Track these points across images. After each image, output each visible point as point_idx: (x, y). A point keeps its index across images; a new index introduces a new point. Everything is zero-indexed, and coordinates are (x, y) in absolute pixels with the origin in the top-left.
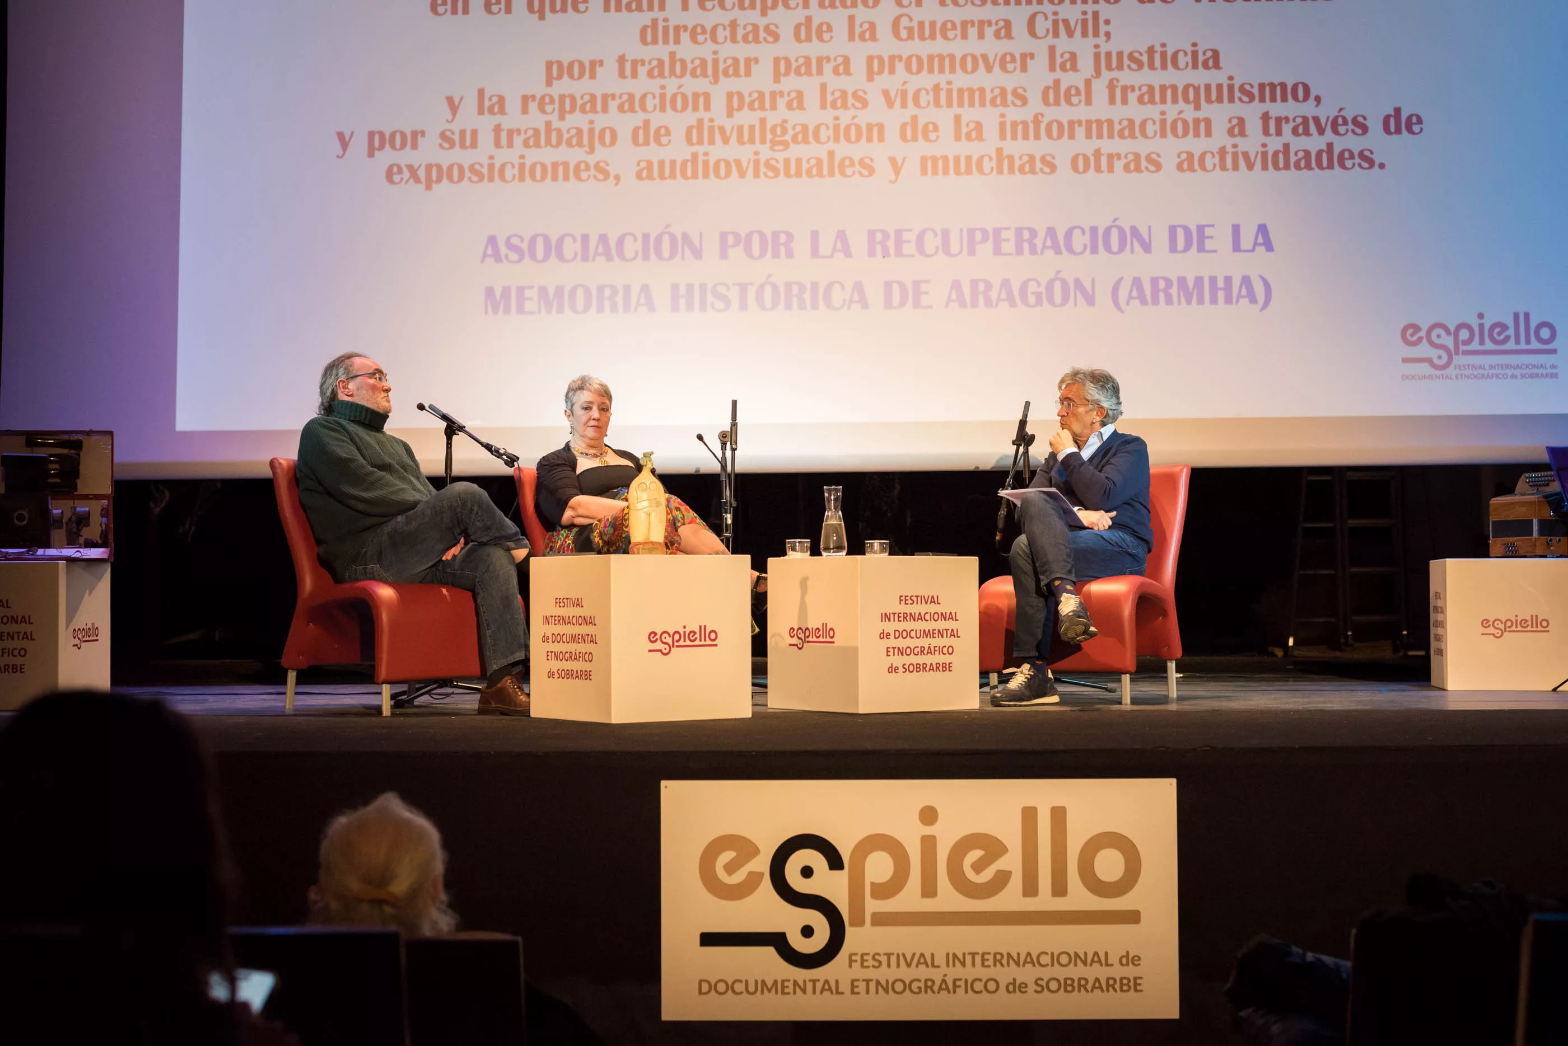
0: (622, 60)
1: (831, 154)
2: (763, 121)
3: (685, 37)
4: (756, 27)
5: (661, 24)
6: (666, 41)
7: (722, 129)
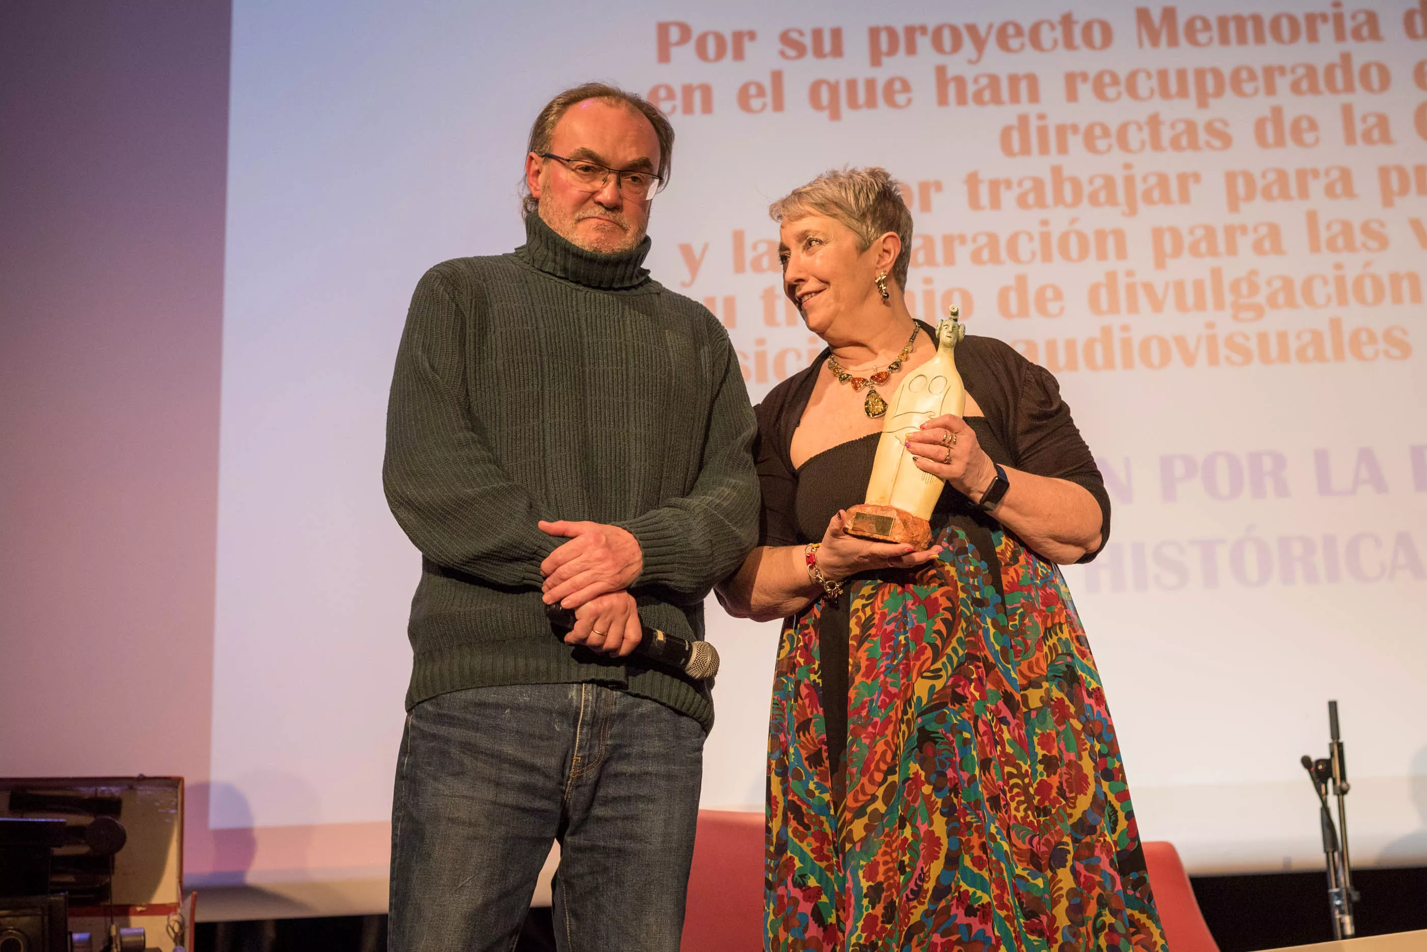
0: (973, 181)
1: (1336, 324)
2: (1216, 274)
3: (1075, 142)
4: (1191, 127)
5: (1034, 124)
6: (1044, 149)
7: (1149, 288)
